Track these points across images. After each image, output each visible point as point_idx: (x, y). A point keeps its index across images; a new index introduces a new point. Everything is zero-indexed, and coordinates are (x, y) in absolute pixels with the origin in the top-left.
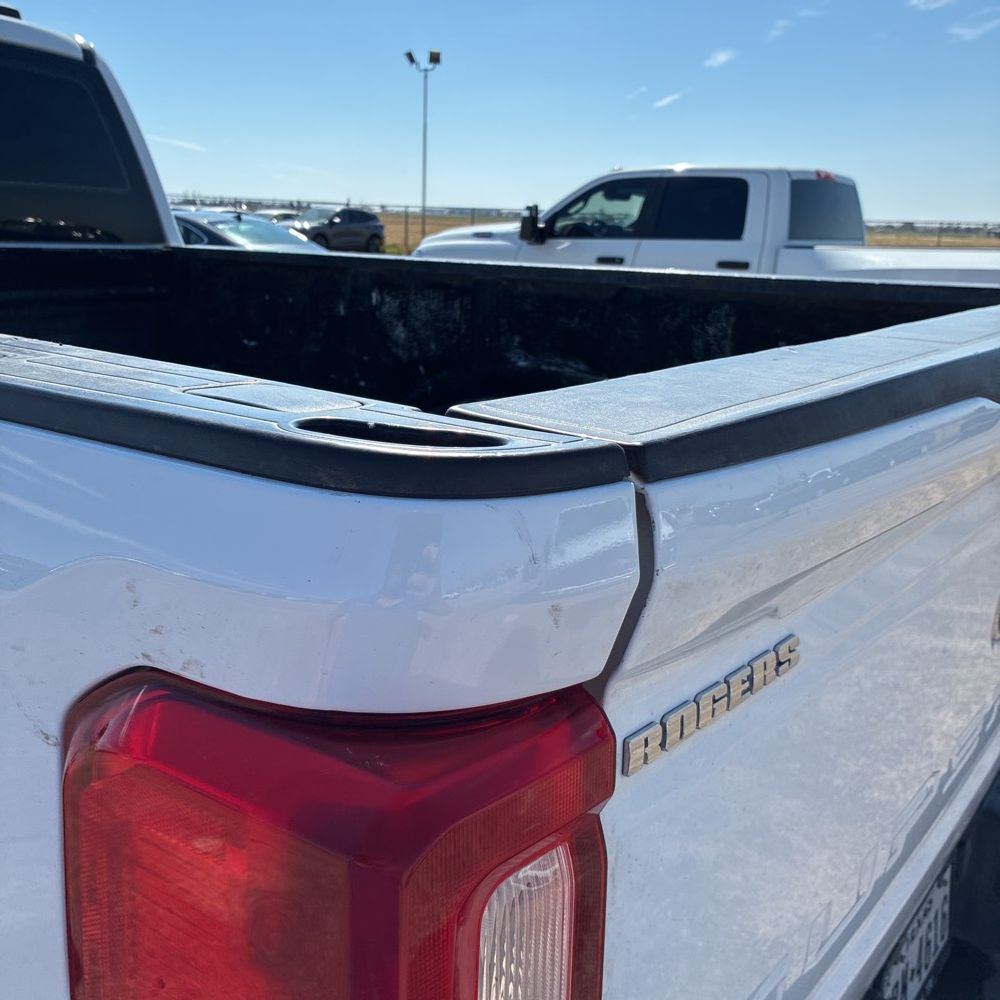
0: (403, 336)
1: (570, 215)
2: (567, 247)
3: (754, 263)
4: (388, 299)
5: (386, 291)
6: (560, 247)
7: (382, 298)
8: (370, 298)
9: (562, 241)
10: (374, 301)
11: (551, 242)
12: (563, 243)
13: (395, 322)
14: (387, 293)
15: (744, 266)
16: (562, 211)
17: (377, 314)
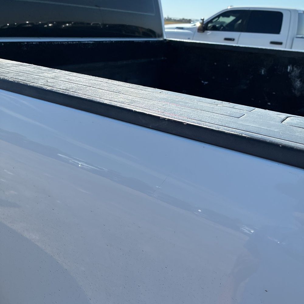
0: (299, 85)
1: (213, 22)
2: (210, 34)
3: (284, 42)
4: (295, 69)
5: (295, 66)
6: (208, 34)
7: (293, 69)
8: (287, 68)
9: (209, 31)
10: (288, 70)
11: (206, 31)
12: (208, 32)
13: (296, 79)
14: (296, 67)
15: (280, 43)
16: (211, 21)
17: (289, 75)
